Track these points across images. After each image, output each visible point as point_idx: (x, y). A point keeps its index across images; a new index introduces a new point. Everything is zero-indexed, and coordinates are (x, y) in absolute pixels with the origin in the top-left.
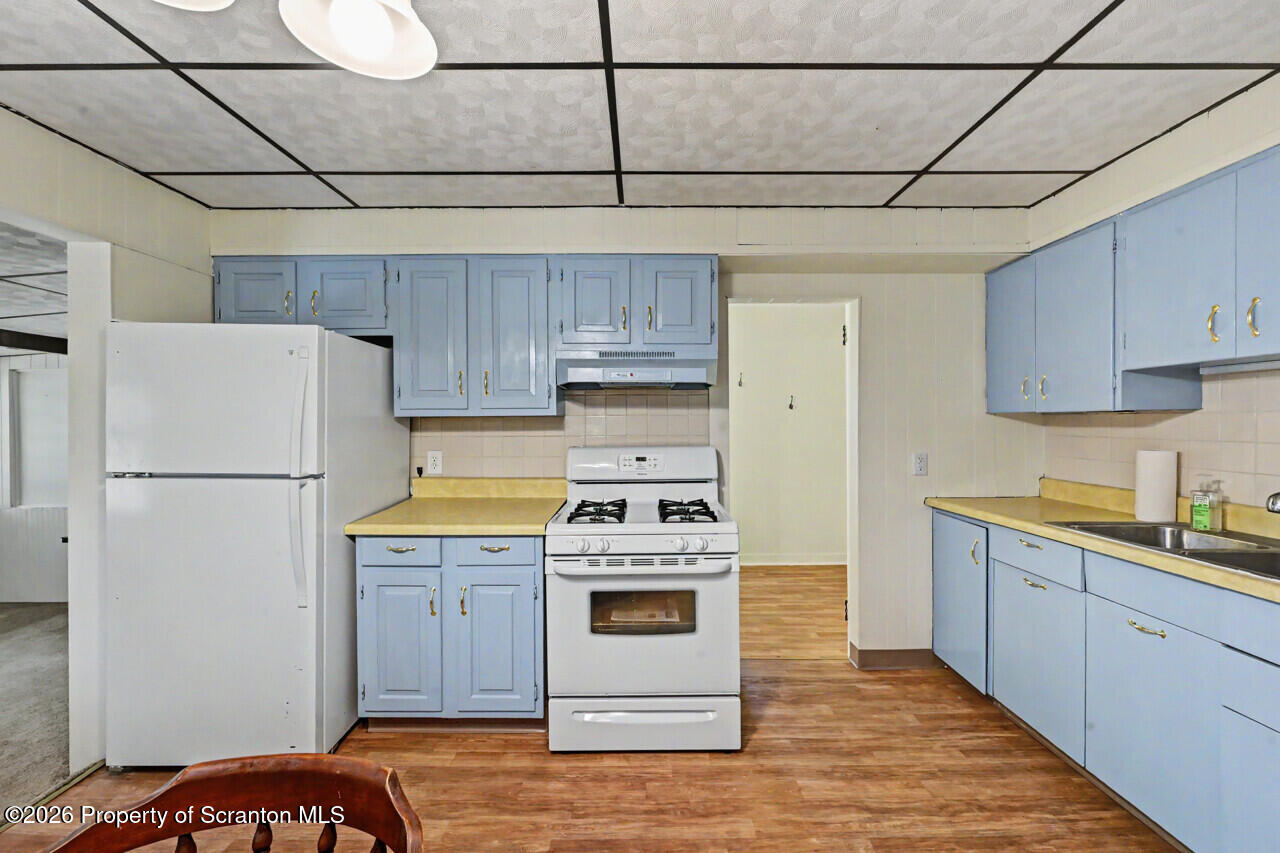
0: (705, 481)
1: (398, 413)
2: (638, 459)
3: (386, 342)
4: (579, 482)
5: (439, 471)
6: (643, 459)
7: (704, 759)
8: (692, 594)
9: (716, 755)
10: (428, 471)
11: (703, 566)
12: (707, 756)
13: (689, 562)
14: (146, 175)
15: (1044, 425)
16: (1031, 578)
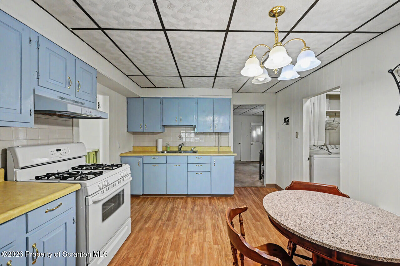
0: (80, 157)
2: (57, 150)
6: (60, 150)
15: (133, 134)
16: (154, 165)
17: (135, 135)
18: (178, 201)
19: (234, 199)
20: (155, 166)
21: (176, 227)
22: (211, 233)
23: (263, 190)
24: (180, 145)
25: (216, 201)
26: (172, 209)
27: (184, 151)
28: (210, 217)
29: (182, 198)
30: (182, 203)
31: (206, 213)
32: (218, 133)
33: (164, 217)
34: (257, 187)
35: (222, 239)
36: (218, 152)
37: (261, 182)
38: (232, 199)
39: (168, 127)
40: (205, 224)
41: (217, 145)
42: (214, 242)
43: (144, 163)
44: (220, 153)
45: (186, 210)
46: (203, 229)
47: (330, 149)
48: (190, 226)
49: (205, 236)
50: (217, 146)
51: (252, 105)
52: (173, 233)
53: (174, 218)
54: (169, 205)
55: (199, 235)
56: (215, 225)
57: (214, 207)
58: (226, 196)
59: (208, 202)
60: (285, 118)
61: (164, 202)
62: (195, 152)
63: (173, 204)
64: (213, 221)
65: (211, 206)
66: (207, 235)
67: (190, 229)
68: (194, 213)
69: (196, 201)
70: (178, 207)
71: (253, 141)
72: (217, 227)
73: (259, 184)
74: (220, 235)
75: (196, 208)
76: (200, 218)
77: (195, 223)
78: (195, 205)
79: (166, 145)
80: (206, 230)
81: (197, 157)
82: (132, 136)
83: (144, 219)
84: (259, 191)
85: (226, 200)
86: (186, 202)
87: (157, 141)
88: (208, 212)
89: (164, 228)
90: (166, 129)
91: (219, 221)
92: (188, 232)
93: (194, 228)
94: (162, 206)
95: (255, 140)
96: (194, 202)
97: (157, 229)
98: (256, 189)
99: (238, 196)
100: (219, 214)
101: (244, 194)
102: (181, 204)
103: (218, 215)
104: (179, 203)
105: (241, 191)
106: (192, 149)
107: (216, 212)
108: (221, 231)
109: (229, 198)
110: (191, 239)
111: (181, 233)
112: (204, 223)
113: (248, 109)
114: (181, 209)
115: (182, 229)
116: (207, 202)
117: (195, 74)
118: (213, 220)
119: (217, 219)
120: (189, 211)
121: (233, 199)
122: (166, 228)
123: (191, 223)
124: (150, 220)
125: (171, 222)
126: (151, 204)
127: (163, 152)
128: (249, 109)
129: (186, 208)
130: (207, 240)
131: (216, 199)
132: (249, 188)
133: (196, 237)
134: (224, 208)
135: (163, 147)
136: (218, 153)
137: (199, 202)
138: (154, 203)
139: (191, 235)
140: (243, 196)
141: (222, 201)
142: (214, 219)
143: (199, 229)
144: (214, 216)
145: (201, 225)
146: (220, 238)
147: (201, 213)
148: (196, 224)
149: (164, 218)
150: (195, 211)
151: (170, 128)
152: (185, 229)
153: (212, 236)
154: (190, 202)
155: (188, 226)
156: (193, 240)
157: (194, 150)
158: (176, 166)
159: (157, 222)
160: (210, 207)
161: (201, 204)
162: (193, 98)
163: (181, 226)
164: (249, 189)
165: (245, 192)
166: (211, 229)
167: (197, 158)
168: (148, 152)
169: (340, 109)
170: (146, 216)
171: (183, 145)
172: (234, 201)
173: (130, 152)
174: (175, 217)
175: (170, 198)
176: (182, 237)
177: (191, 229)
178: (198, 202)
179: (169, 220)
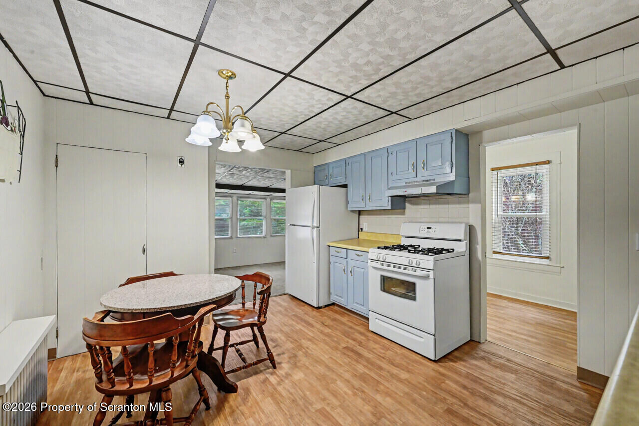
0: (460, 241)
1: (349, 209)
2: (428, 228)
3: (345, 186)
4: (406, 237)
5: (367, 230)
6: (430, 228)
7: (418, 357)
8: (414, 284)
9: (424, 358)
10: (364, 230)
11: (418, 272)
12: (420, 356)
13: (413, 270)
14: (298, 151)
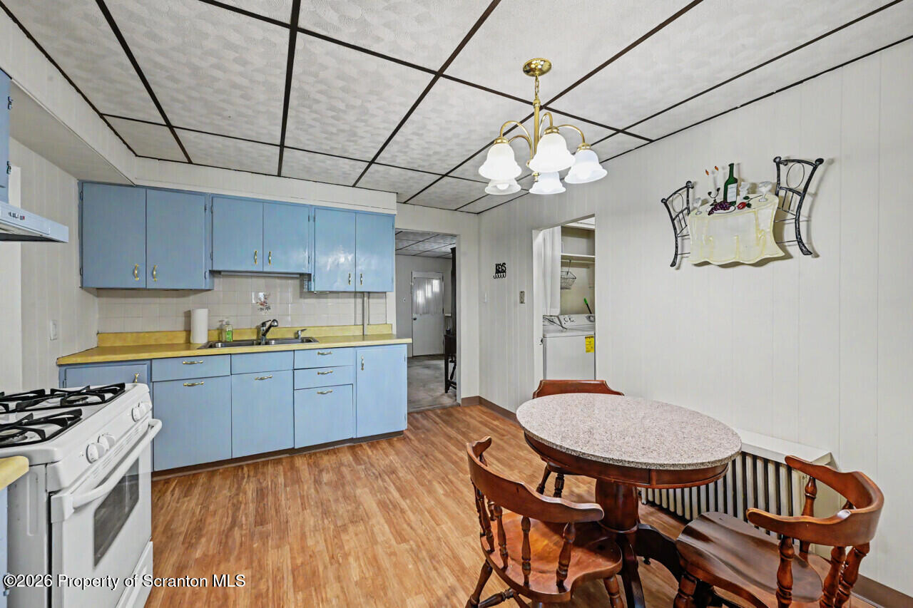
15: (98, 296)
16: (192, 382)
17: (104, 300)
18: (270, 469)
19: (408, 439)
20: (193, 385)
21: (291, 534)
22: (382, 521)
23: (459, 412)
24: (264, 324)
25: (370, 453)
26: (261, 494)
27: (275, 339)
28: (367, 490)
29: (279, 462)
30: (282, 474)
31: (355, 484)
32: (363, 292)
33: (244, 519)
34: (444, 408)
35: (411, 528)
36: (364, 337)
37: (449, 396)
38: (403, 441)
39: (224, 276)
40: (361, 507)
41: (359, 322)
42: (396, 539)
43: (153, 380)
44: (367, 340)
45: (299, 487)
46: (362, 520)
47: (563, 322)
48: (326, 521)
49: (372, 530)
50: (361, 323)
51: (423, 234)
52: (287, 548)
53: (273, 512)
54: (247, 486)
55: (356, 535)
56: (385, 503)
57: (369, 465)
58: (388, 437)
59: (351, 458)
60: (497, 265)
61: (228, 482)
62: (309, 340)
63: (259, 480)
64: (377, 496)
65: (361, 464)
66: (375, 529)
67: (330, 528)
68: (326, 488)
69: (321, 462)
70: (276, 485)
71: (416, 313)
72: (391, 507)
73: (447, 401)
74: (403, 520)
75: (326, 477)
76: (346, 497)
77: (337, 511)
78: (321, 471)
79: (218, 325)
80: (369, 518)
81: (320, 351)
82: (95, 302)
83: (181, 538)
84: (450, 415)
85: (391, 444)
86: (292, 467)
87: (188, 316)
88: (359, 478)
89: (255, 546)
90: (218, 281)
91: (390, 492)
92: (327, 536)
93: (339, 523)
94: (226, 492)
95: (421, 311)
96: (316, 465)
97: (236, 553)
98: (445, 411)
99: (412, 433)
100: (387, 479)
101: (423, 425)
102: (282, 477)
103: (384, 481)
104: (276, 476)
105: (417, 420)
106: (297, 333)
107: (377, 474)
108: (402, 511)
109: (395, 439)
110: (342, 547)
111: (310, 542)
112: (359, 506)
113: (411, 242)
114: (285, 486)
115: (308, 534)
116: (347, 458)
117: (325, 148)
118: (378, 494)
119: (386, 488)
120: (308, 488)
121: (404, 439)
122: (264, 544)
123: (325, 514)
124: (200, 536)
125: (270, 527)
126: (187, 493)
127: (211, 345)
128: (414, 242)
129: (298, 481)
130: (380, 538)
131: (368, 448)
132: (430, 412)
133: (351, 541)
134: (392, 462)
135: (209, 330)
136: (363, 340)
137: (329, 462)
138: (197, 491)
139: (336, 540)
140: (424, 430)
141: (383, 449)
142: (379, 492)
143: (352, 522)
144: (375, 486)
145: (353, 512)
146: (405, 526)
147: (343, 485)
148: (340, 513)
149: (246, 520)
150: (325, 483)
151: (231, 280)
152: (316, 529)
153: (386, 527)
154: (306, 467)
155: (320, 522)
156: (346, 548)
157: (302, 335)
158: (261, 379)
159: (227, 537)
160: (359, 467)
161: (334, 466)
162: (304, 206)
163: (302, 527)
164: (431, 414)
165: (425, 422)
166: (379, 513)
167: (319, 353)
168: (158, 347)
169: (594, 255)
170: (184, 529)
171: (276, 324)
172: (408, 444)
173: (88, 352)
174: (277, 511)
175: (241, 467)
176: (316, 550)
177: (332, 527)
178: (326, 461)
179: (261, 520)
